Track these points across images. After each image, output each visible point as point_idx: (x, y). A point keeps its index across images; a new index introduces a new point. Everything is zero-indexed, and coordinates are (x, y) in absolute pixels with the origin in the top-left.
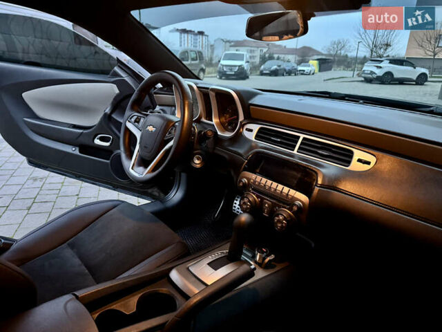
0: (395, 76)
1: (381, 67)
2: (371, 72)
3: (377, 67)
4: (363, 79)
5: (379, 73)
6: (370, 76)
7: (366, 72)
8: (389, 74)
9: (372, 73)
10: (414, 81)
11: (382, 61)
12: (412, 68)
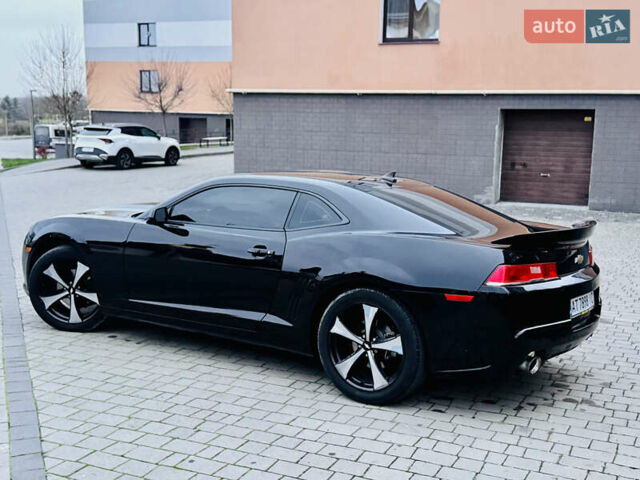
0: (136, 155)
1: (110, 141)
2: (95, 149)
3: (104, 140)
4: (79, 163)
5: (111, 150)
6: (95, 157)
7: (84, 150)
8: (125, 151)
9: (97, 151)
10: (161, 159)
11: (110, 130)
12: (156, 139)
